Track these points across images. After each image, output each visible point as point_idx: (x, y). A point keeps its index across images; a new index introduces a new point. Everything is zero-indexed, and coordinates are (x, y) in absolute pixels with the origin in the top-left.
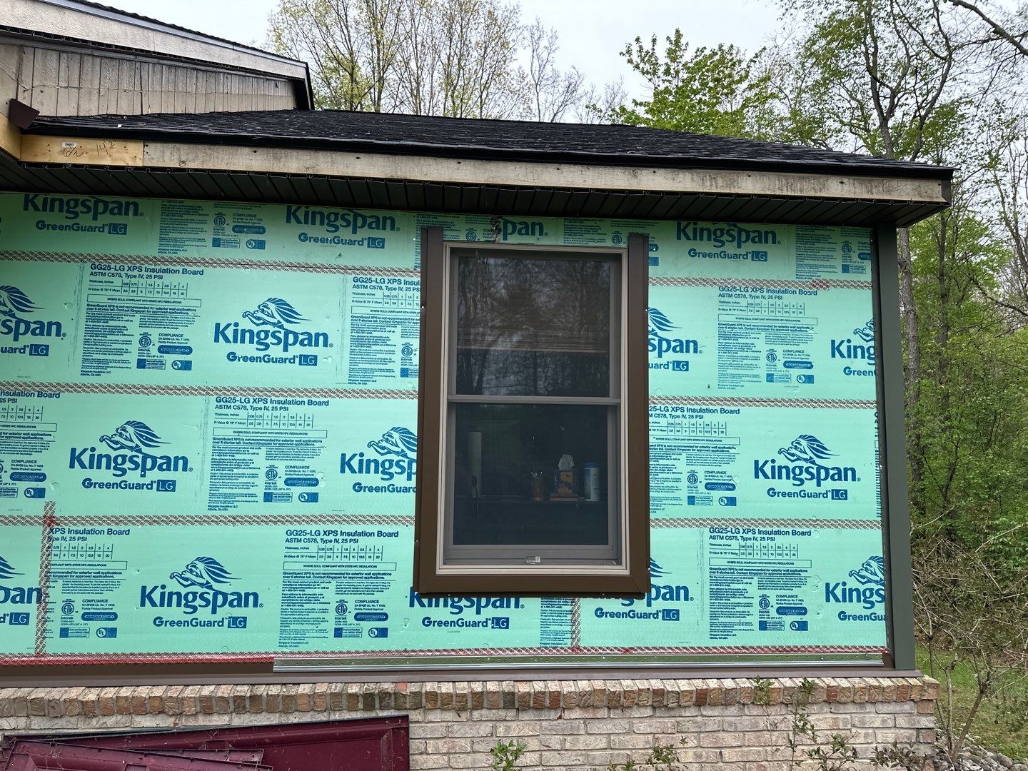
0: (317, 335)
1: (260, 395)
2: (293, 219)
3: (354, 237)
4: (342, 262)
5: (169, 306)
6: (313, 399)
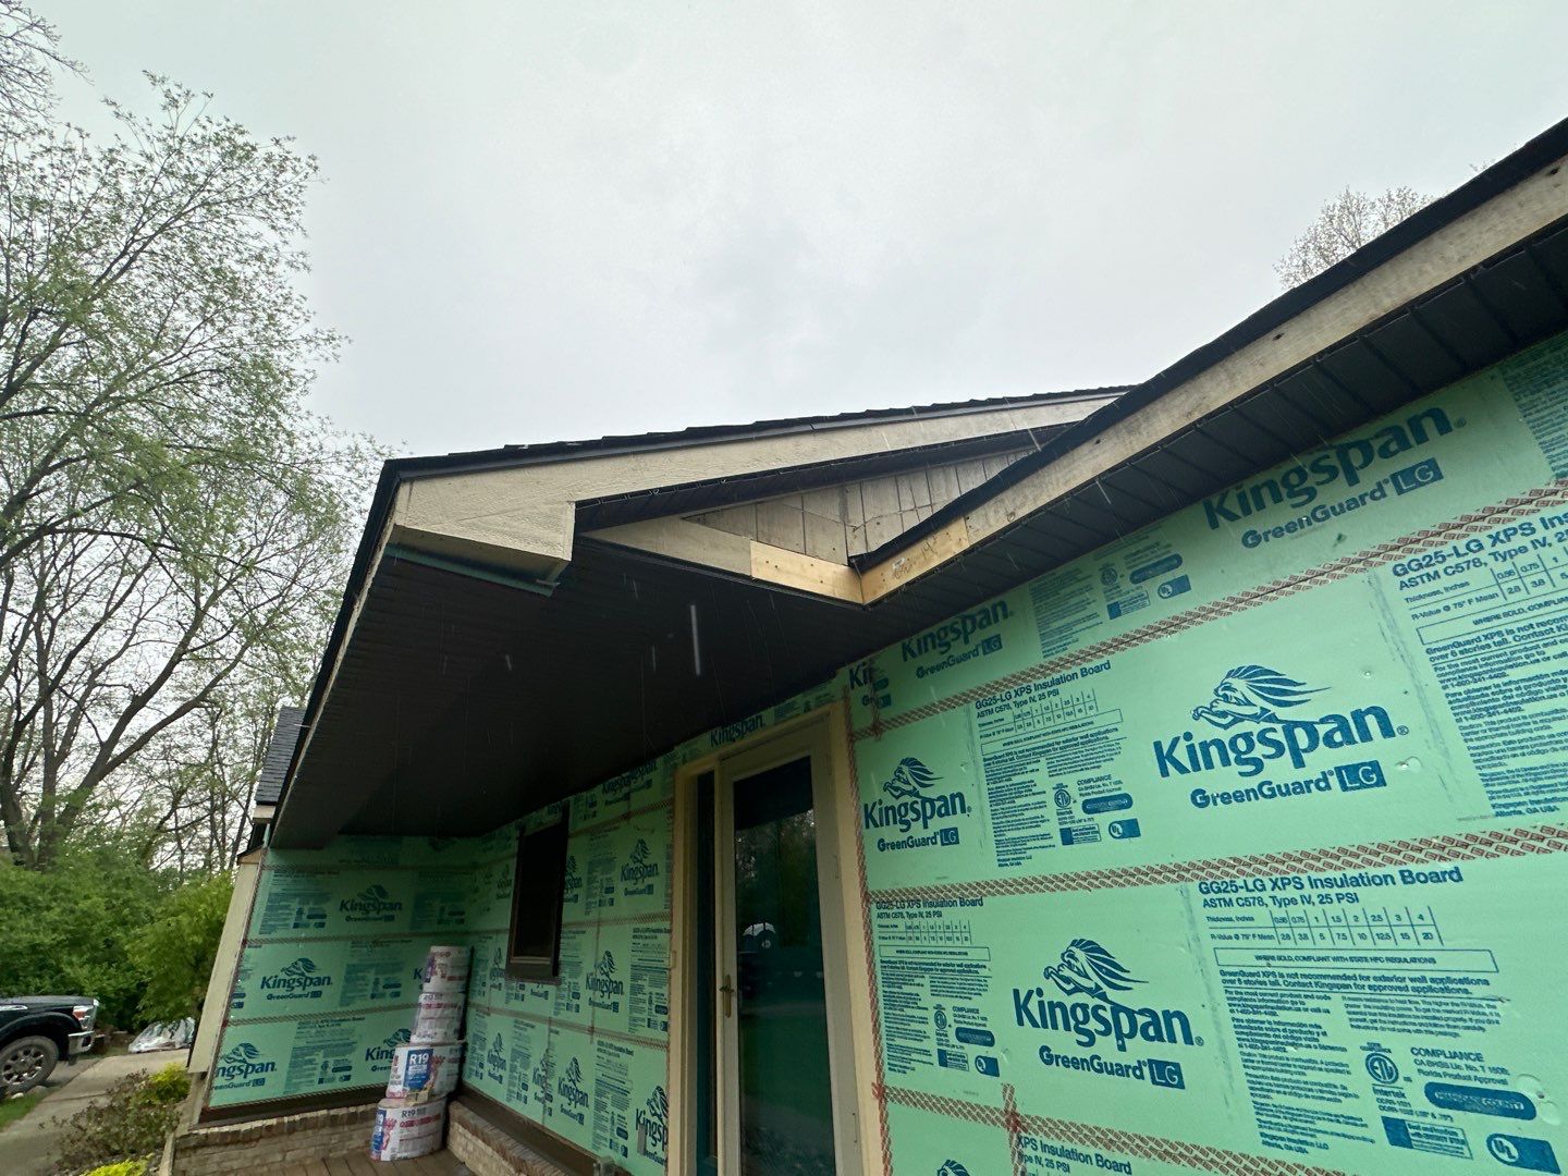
0: (1358, 716)
1: (1281, 872)
2: (1221, 519)
3: (1355, 492)
5: (1078, 733)
6: (1415, 868)
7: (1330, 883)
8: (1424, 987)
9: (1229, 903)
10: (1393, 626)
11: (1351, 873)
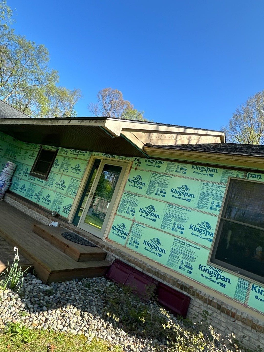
0: (192, 195)
1: (176, 206)
2: (193, 168)
4: (202, 179)
5: (164, 183)
6: (187, 209)
7: (180, 208)
8: (182, 219)
9: (170, 207)
10: (200, 188)
11: (182, 208)
